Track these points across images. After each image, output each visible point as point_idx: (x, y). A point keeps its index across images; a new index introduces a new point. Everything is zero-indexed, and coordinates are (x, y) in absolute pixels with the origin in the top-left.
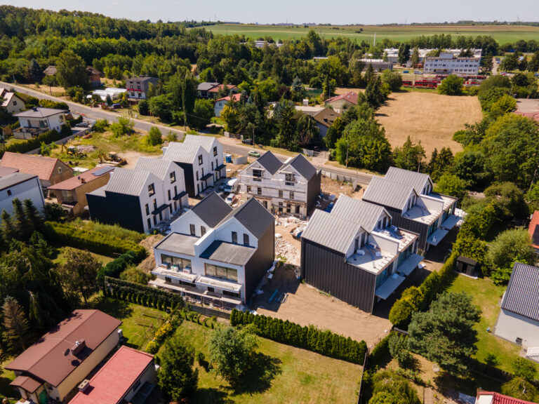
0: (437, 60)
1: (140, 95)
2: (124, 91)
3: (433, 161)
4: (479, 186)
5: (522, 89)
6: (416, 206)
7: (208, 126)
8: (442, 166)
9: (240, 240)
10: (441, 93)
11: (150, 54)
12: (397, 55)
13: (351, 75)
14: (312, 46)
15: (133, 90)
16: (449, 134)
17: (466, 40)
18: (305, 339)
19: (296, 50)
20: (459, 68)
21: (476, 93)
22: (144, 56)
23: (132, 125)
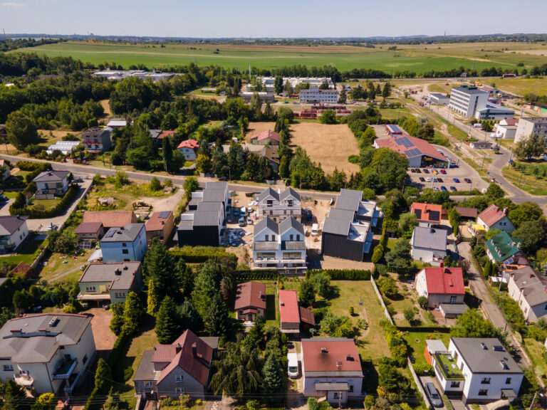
0: (308, 93)
1: (97, 147)
3: (352, 180)
4: (380, 191)
5: (372, 119)
6: (362, 209)
7: (182, 169)
8: (358, 183)
9: (295, 238)
10: (323, 123)
11: (60, 100)
12: (272, 86)
13: (253, 112)
14: (194, 76)
15: (90, 143)
16: (344, 158)
17: (318, 70)
19: (183, 82)
20: (324, 99)
21: (345, 122)
22: (55, 101)
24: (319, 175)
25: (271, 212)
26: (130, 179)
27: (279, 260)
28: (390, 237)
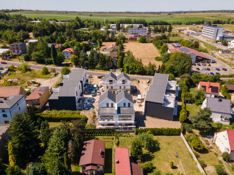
0: (132, 29)
1: (18, 51)
2: (8, 50)
3: (159, 69)
7: (63, 63)
8: (163, 70)
10: (140, 42)
11: (6, 30)
12: (115, 27)
13: (105, 37)
14: (78, 23)
15: (14, 49)
16: (153, 58)
17: (137, 21)
18: (162, 132)
19: (72, 25)
20: (140, 32)
21: (152, 42)
22: (4, 31)
23: (30, 66)
24: (140, 66)
25: (112, 87)
26: (31, 68)
27: (116, 121)
28: (187, 103)
